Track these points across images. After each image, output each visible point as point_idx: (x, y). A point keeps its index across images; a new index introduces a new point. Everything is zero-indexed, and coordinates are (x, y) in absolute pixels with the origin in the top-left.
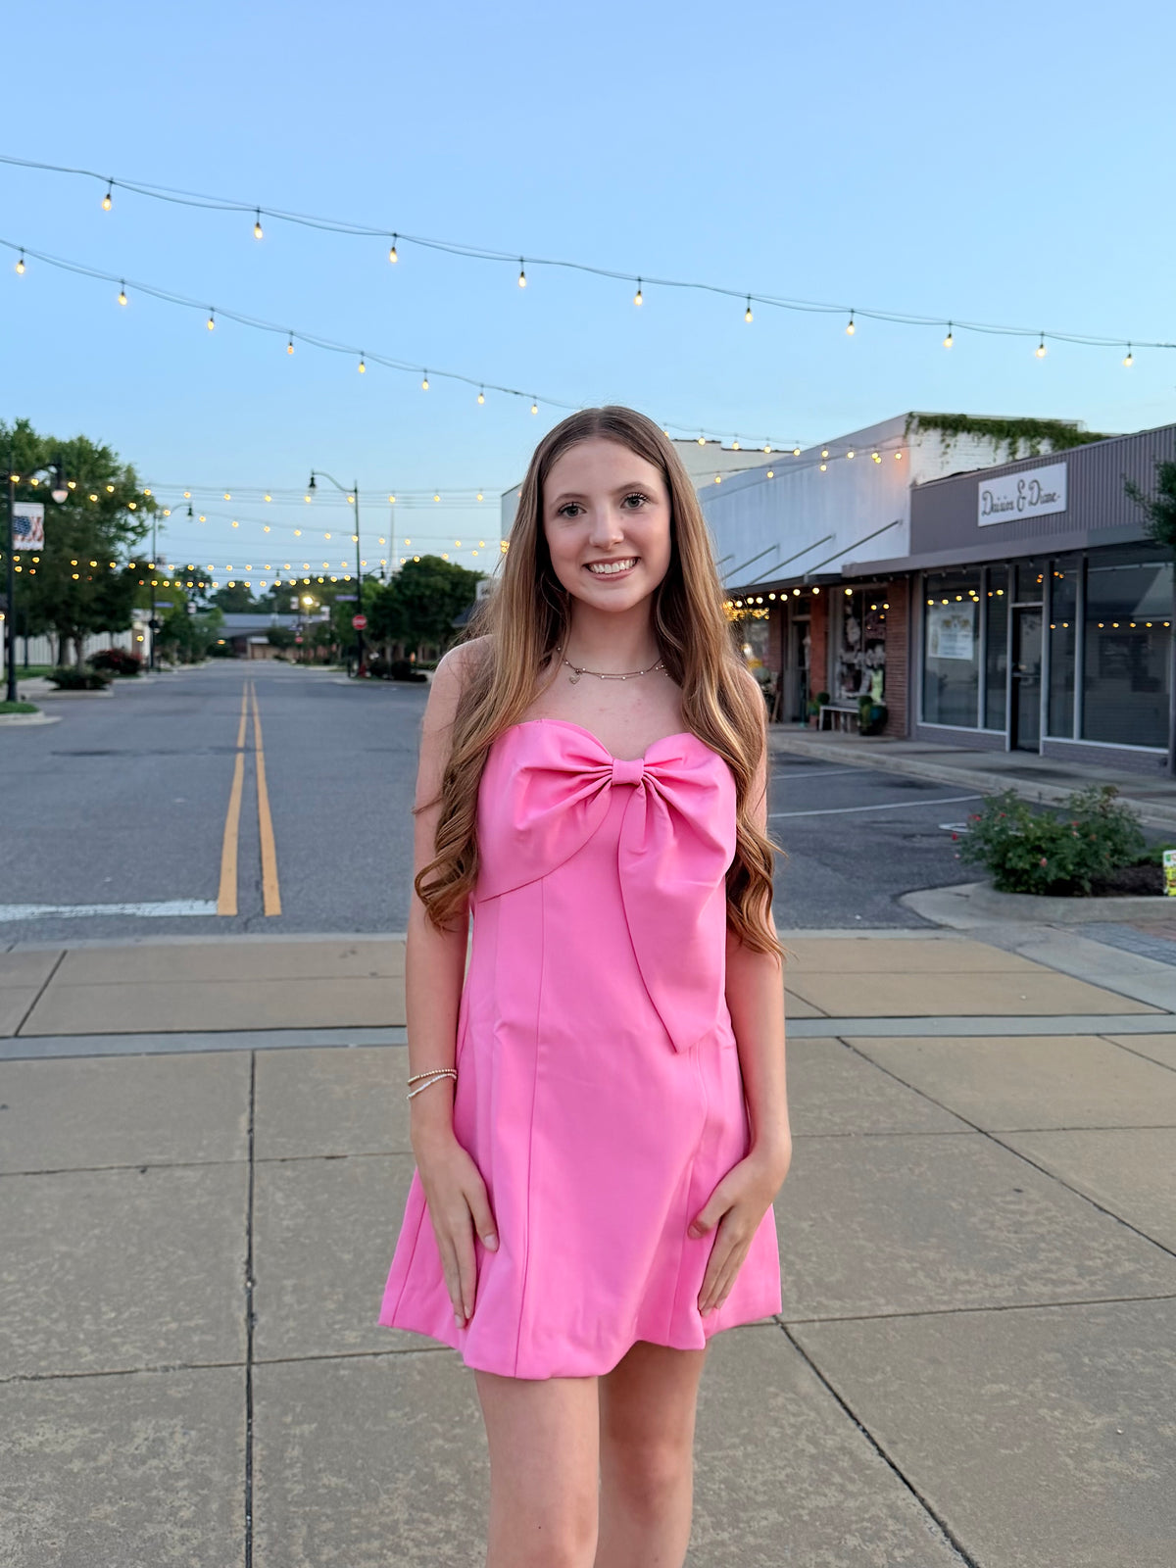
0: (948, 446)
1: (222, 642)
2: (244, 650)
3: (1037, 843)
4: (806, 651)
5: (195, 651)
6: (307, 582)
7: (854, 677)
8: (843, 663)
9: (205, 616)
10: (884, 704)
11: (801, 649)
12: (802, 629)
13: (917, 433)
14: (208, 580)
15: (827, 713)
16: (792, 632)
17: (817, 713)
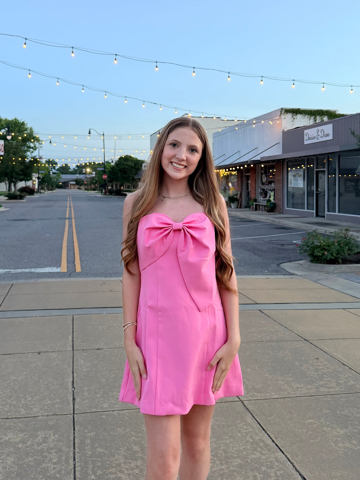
0: (294, 119)
1: (61, 184)
2: (68, 186)
3: (324, 247)
4: (249, 185)
5: (52, 186)
6: (88, 164)
7: (265, 193)
8: (261, 189)
9: (56, 175)
10: (274, 202)
11: (247, 184)
12: (248, 178)
13: (284, 115)
14: (56, 164)
15: (256, 205)
16: (245, 179)
17: (253, 205)
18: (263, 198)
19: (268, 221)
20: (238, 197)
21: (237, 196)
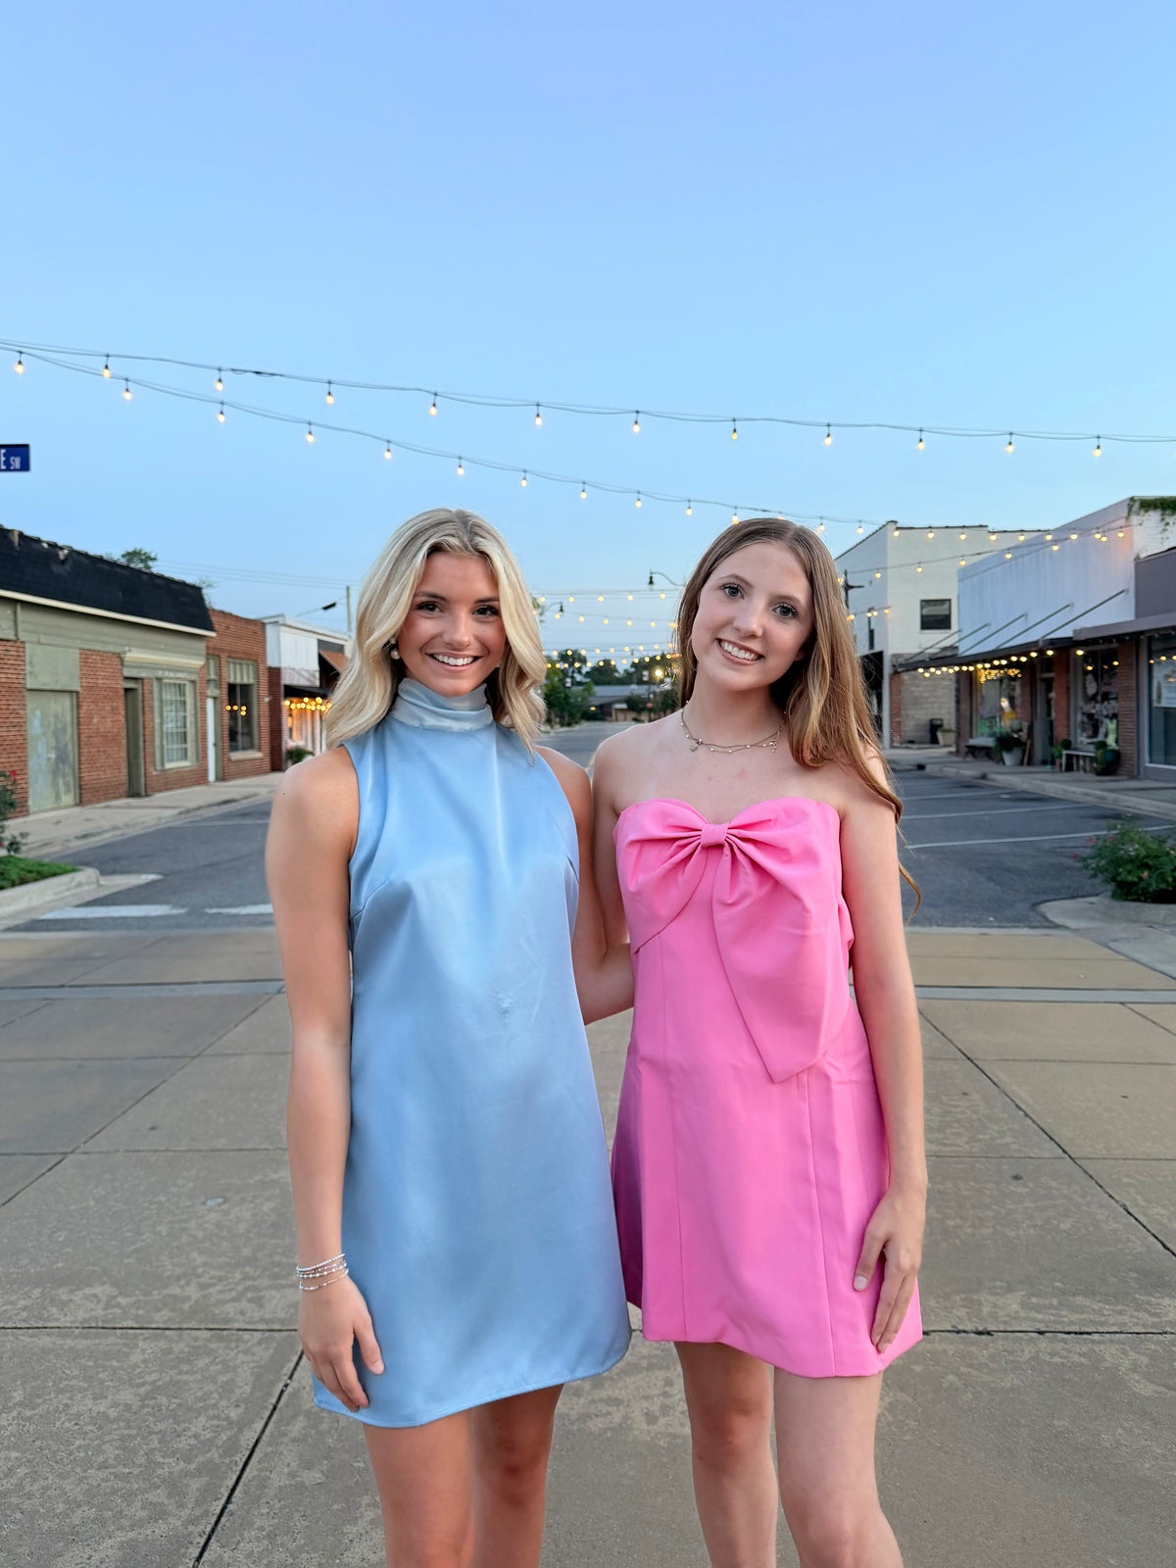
0: (1167, 524)
1: (593, 709)
2: (610, 715)
3: (1145, 860)
4: (1053, 703)
5: (572, 716)
6: (658, 658)
7: (1094, 724)
8: (1083, 714)
9: (580, 688)
10: (1117, 748)
11: (1049, 702)
12: (1049, 685)
13: (1138, 514)
14: (583, 661)
15: (1069, 757)
16: (1040, 687)
17: (1060, 757)
18: (1089, 737)
19: (1089, 798)
20: (1024, 735)
21: (1021, 734)
